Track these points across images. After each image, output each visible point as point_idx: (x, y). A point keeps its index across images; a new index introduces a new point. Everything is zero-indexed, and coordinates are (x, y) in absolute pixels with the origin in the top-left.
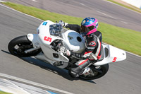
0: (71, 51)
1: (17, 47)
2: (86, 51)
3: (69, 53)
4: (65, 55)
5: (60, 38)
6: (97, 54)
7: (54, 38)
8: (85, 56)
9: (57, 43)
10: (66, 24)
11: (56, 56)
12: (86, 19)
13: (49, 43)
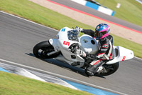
0: (87, 53)
1: (40, 51)
2: (100, 52)
3: (85, 55)
4: (82, 56)
5: (76, 42)
6: (109, 55)
7: (72, 42)
8: (99, 57)
9: (74, 47)
10: (81, 29)
11: (73, 57)
12: (100, 25)
13: (67, 46)
